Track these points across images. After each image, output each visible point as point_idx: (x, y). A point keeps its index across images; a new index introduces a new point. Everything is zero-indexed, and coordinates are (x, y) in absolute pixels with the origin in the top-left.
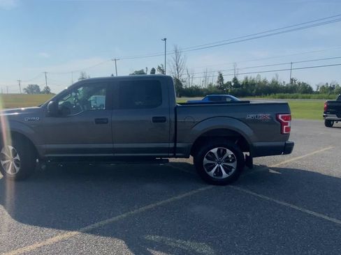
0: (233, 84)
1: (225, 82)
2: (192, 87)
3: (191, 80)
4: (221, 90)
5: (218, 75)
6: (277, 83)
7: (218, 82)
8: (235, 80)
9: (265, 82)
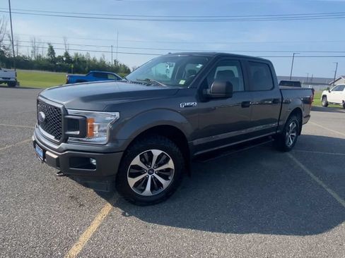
0: (64, 59)
1: (57, 56)
2: (18, 56)
3: (15, 48)
4: (53, 64)
5: (48, 46)
6: (104, 62)
7: (49, 55)
8: (67, 54)
9: (95, 60)
